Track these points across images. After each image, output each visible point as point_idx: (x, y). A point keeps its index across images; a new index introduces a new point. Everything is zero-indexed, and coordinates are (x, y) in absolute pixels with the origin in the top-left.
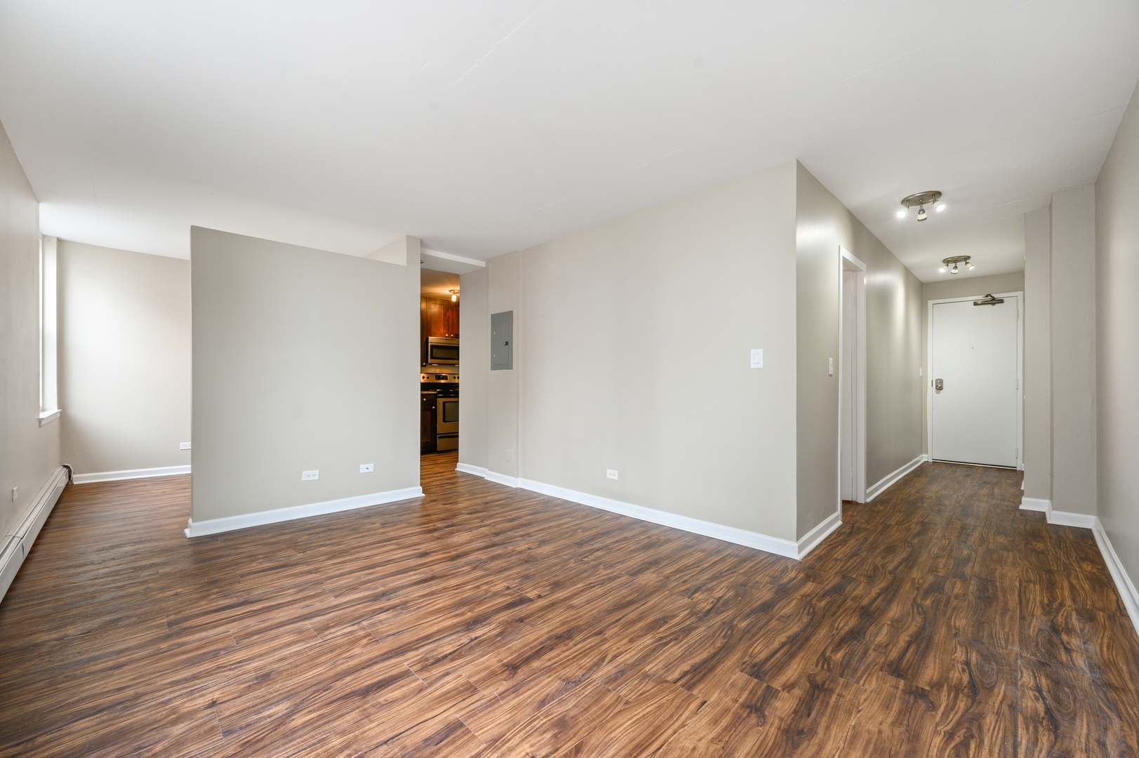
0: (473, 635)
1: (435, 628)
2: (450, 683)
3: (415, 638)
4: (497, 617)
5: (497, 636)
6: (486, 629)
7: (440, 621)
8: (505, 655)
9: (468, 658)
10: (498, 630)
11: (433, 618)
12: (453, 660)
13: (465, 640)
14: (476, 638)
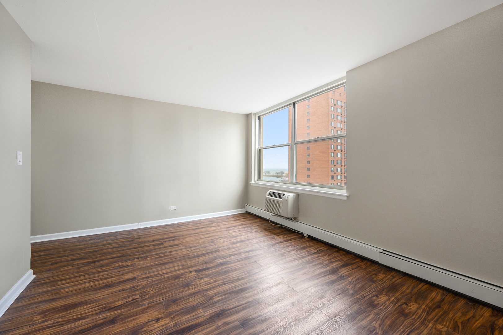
0: (224, 260)
1: (237, 264)
2: (233, 250)
3: (243, 261)
4: (214, 265)
5: (217, 259)
6: (219, 261)
7: (235, 266)
8: (217, 254)
9: (227, 254)
10: (215, 261)
11: (237, 267)
12: (232, 254)
13: (227, 259)
14: (224, 259)
